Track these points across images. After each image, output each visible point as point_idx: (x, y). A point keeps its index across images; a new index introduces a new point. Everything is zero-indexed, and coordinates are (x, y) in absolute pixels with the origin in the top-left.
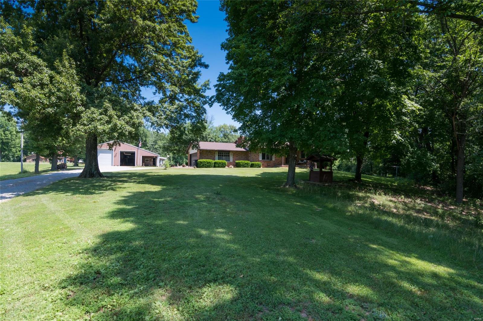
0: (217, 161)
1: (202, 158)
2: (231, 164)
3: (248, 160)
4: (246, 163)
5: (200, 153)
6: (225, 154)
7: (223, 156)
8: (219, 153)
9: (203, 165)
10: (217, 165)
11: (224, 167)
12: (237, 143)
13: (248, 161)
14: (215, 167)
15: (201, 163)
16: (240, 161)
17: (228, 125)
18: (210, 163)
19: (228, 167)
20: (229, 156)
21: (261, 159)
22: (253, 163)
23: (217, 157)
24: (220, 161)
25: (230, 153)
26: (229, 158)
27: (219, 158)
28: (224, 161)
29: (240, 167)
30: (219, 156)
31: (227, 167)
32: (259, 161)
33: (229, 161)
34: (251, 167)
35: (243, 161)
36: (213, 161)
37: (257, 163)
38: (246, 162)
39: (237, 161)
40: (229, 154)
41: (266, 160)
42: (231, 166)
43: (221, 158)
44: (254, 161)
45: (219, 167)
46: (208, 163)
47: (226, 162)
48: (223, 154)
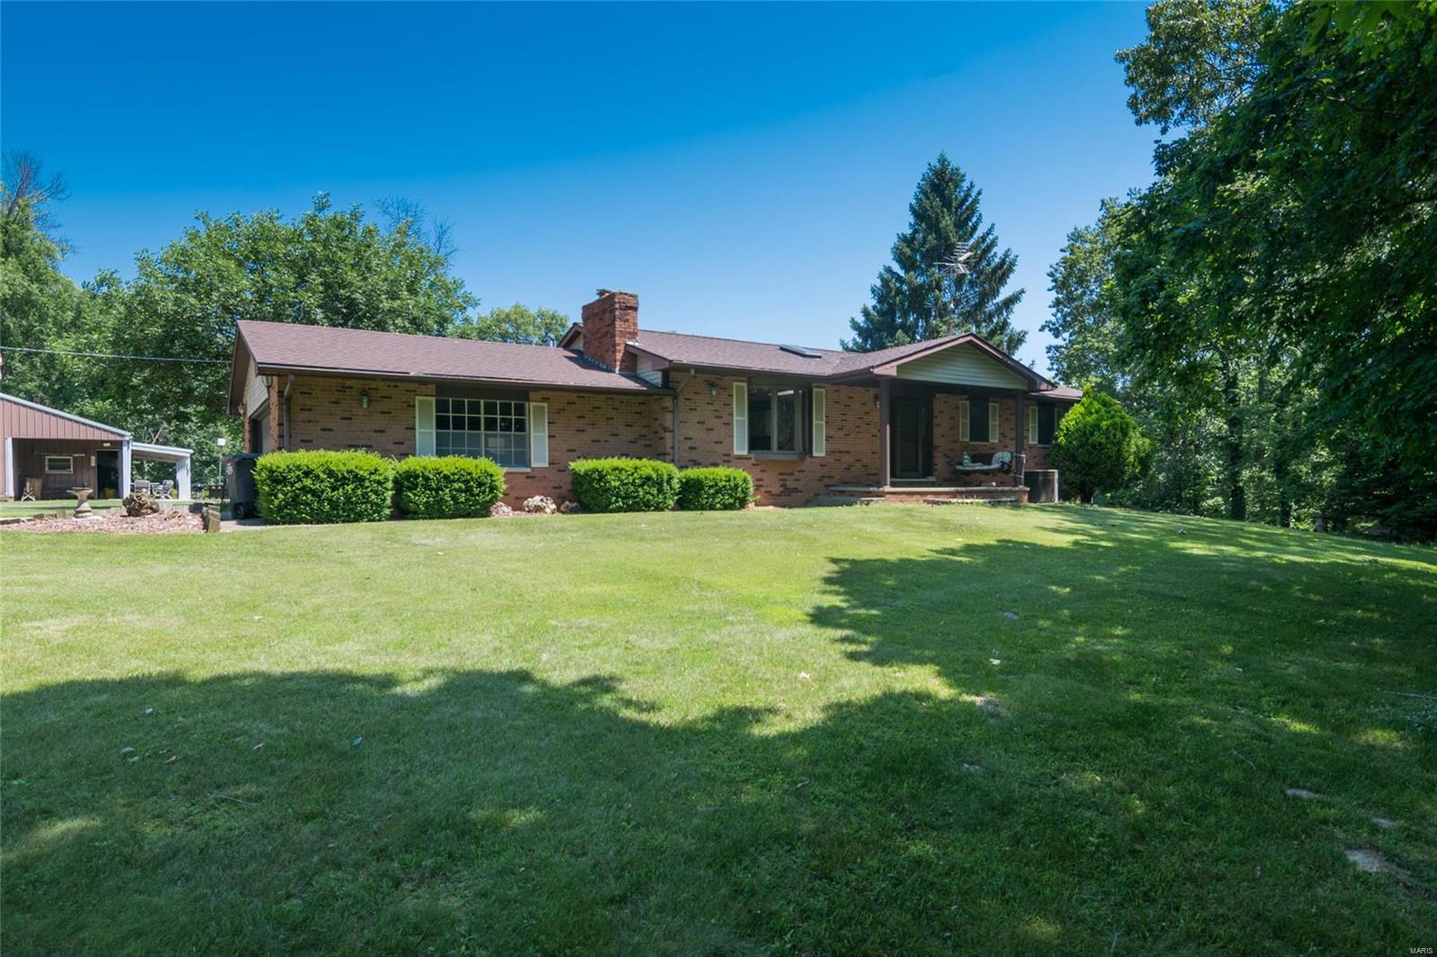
0: (425, 462)
1: (309, 444)
2: (535, 482)
3: (660, 456)
4: (647, 479)
5: (286, 402)
6: (490, 409)
7: (474, 424)
8: (441, 406)
9: (295, 501)
10: (420, 498)
11: (483, 511)
12: (579, 345)
13: (658, 464)
14: (402, 512)
15: (277, 479)
16: (605, 464)
17: (533, 311)
18: (359, 480)
19: (517, 507)
20: (521, 426)
21: (740, 447)
22: (693, 473)
23: (426, 432)
24: (450, 464)
25: (531, 406)
26: (523, 444)
27: (441, 441)
28: (483, 464)
29: (605, 509)
30: (442, 423)
31: (503, 512)
32: (728, 459)
33: (523, 459)
34: (682, 505)
35: (626, 463)
36: (390, 468)
37: (721, 472)
38: (648, 466)
39: (581, 466)
40: (520, 410)
41: (775, 454)
42: (536, 500)
43: (458, 441)
44: (696, 463)
45: (435, 511)
46: (339, 480)
47: (499, 472)
48: (474, 408)
